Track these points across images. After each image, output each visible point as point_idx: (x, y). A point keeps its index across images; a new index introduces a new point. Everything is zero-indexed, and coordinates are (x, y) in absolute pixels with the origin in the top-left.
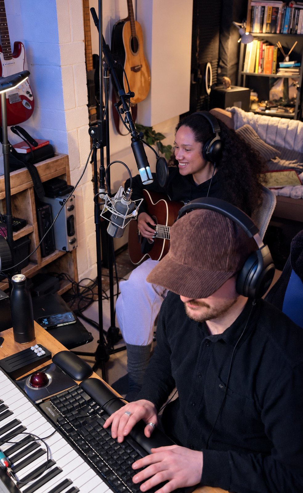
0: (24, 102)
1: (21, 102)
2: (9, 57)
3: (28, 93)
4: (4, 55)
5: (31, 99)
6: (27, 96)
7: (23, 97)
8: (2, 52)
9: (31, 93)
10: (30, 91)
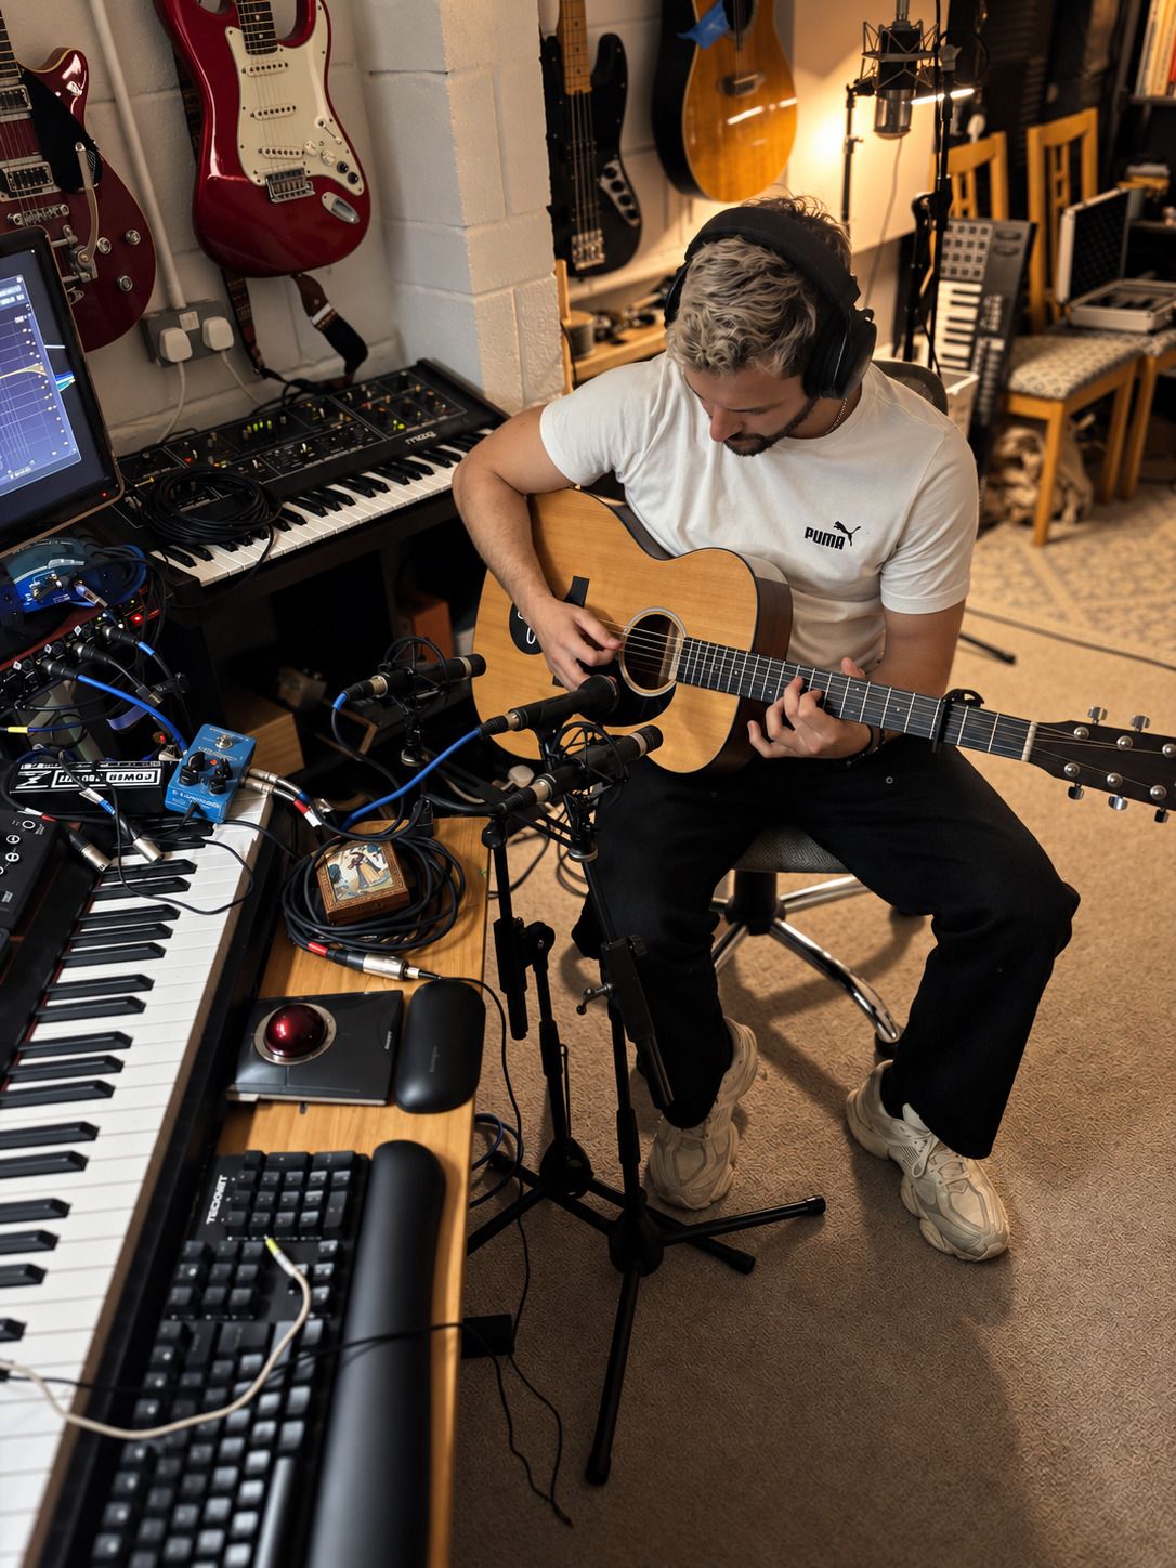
0: (329, 200)
1: (317, 200)
2: (264, 44)
3: (342, 168)
4: (246, 38)
5: (356, 189)
6: (342, 179)
7: (323, 183)
8: (238, 28)
9: (353, 168)
10: (349, 160)
